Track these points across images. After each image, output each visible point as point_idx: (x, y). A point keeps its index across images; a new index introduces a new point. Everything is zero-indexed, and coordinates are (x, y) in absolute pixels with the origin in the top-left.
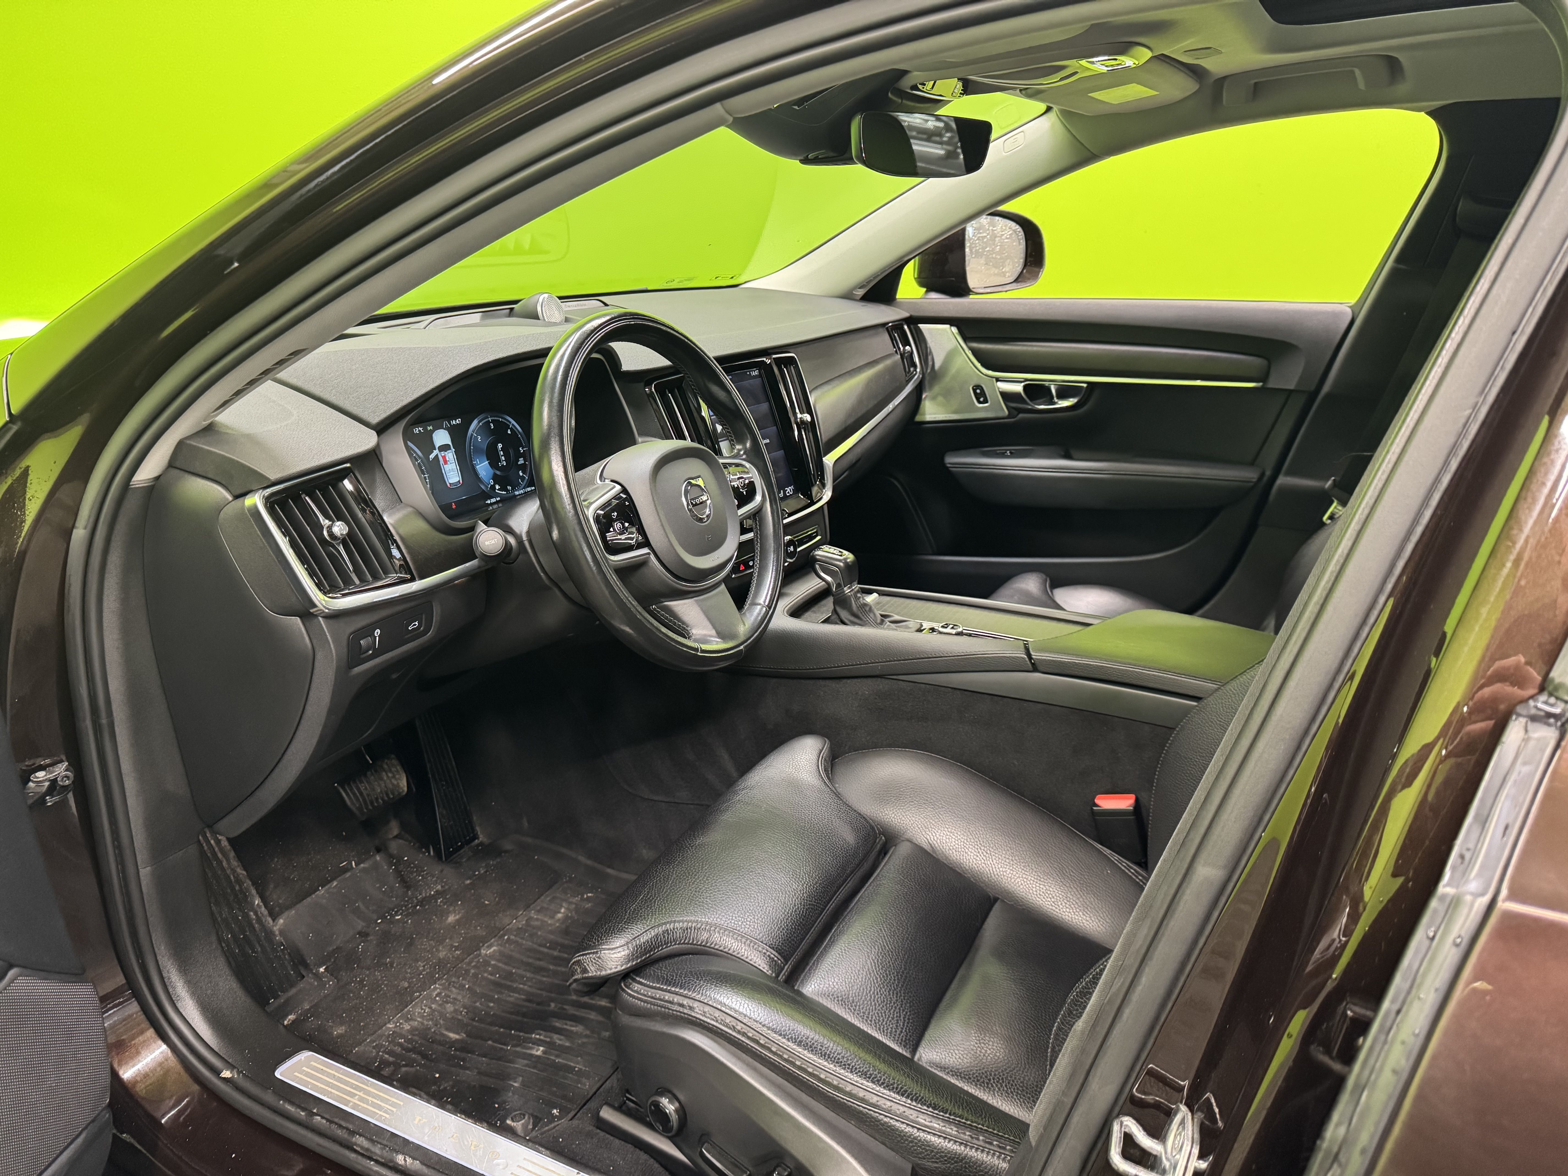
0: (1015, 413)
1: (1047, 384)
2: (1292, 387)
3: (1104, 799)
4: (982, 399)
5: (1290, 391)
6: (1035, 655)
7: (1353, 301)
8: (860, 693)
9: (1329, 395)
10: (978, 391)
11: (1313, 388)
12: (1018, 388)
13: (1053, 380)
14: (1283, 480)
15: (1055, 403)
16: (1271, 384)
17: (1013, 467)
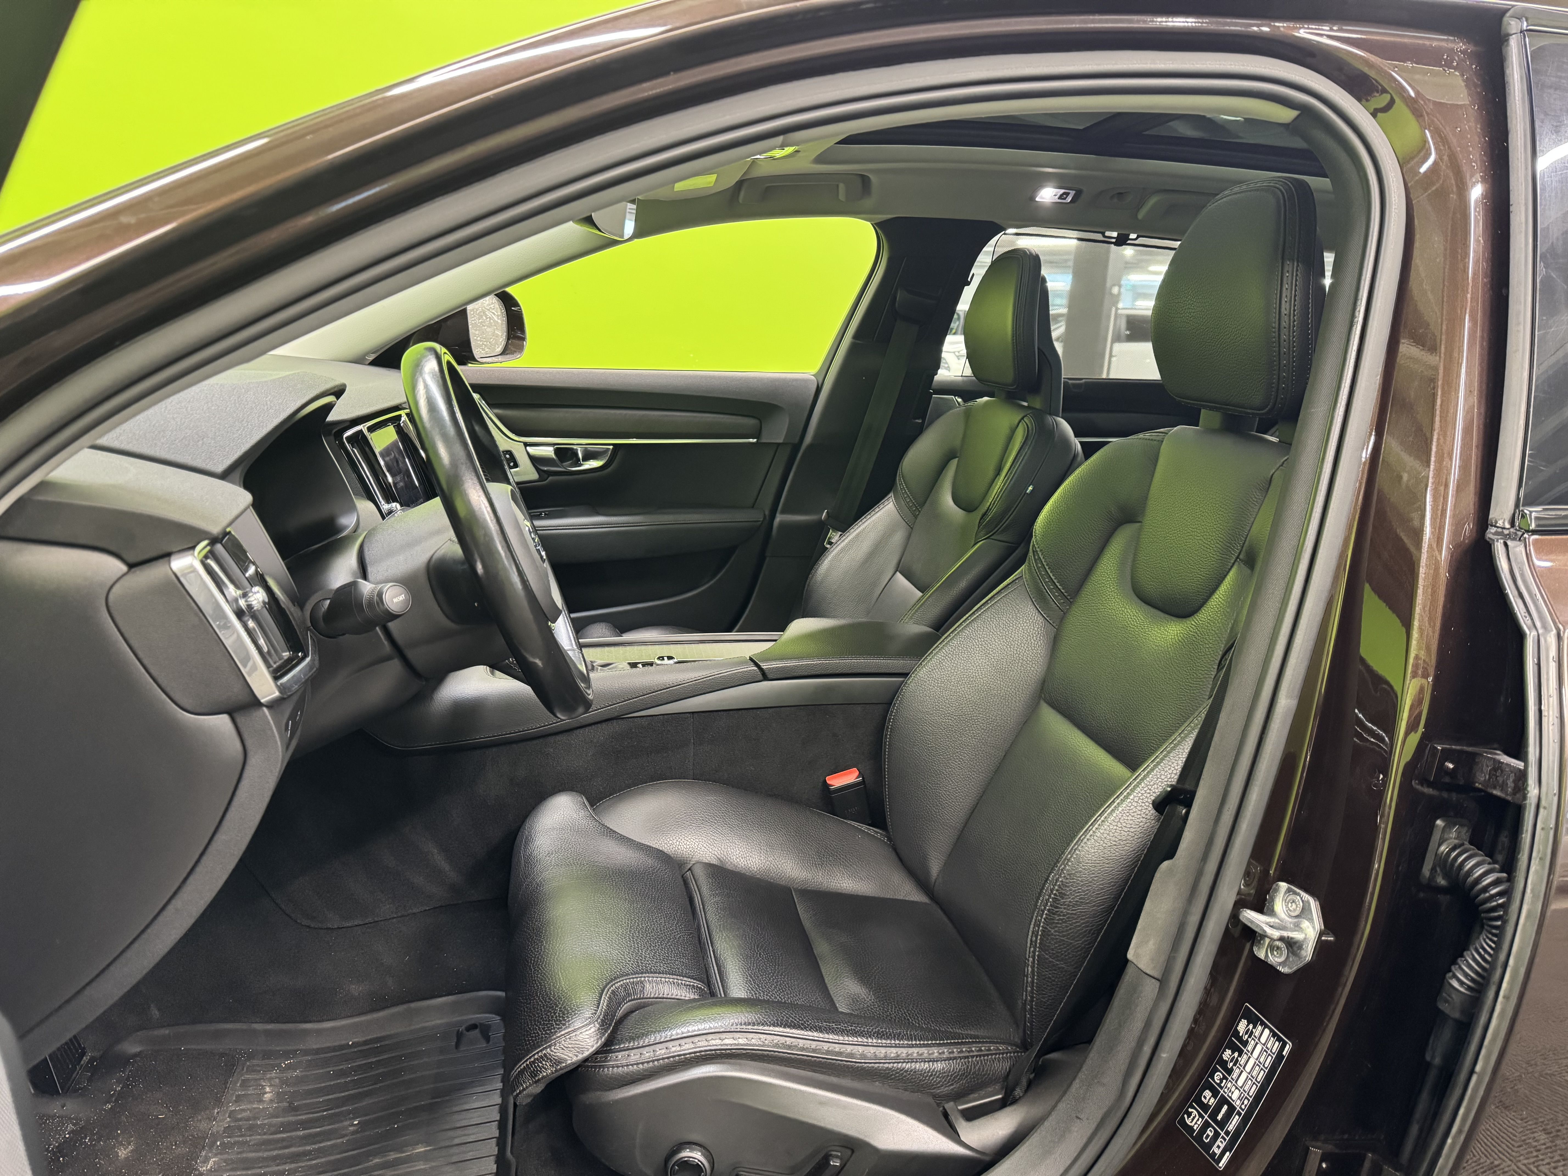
0: (546, 476)
1: (575, 447)
2: (781, 441)
3: (835, 778)
4: (512, 464)
5: (778, 444)
6: (765, 666)
7: (815, 370)
8: (595, 741)
9: (811, 446)
10: (508, 456)
11: (796, 440)
12: (548, 452)
13: (579, 444)
14: (779, 518)
15: (581, 465)
16: (764, 440)
17: (556, 527)
